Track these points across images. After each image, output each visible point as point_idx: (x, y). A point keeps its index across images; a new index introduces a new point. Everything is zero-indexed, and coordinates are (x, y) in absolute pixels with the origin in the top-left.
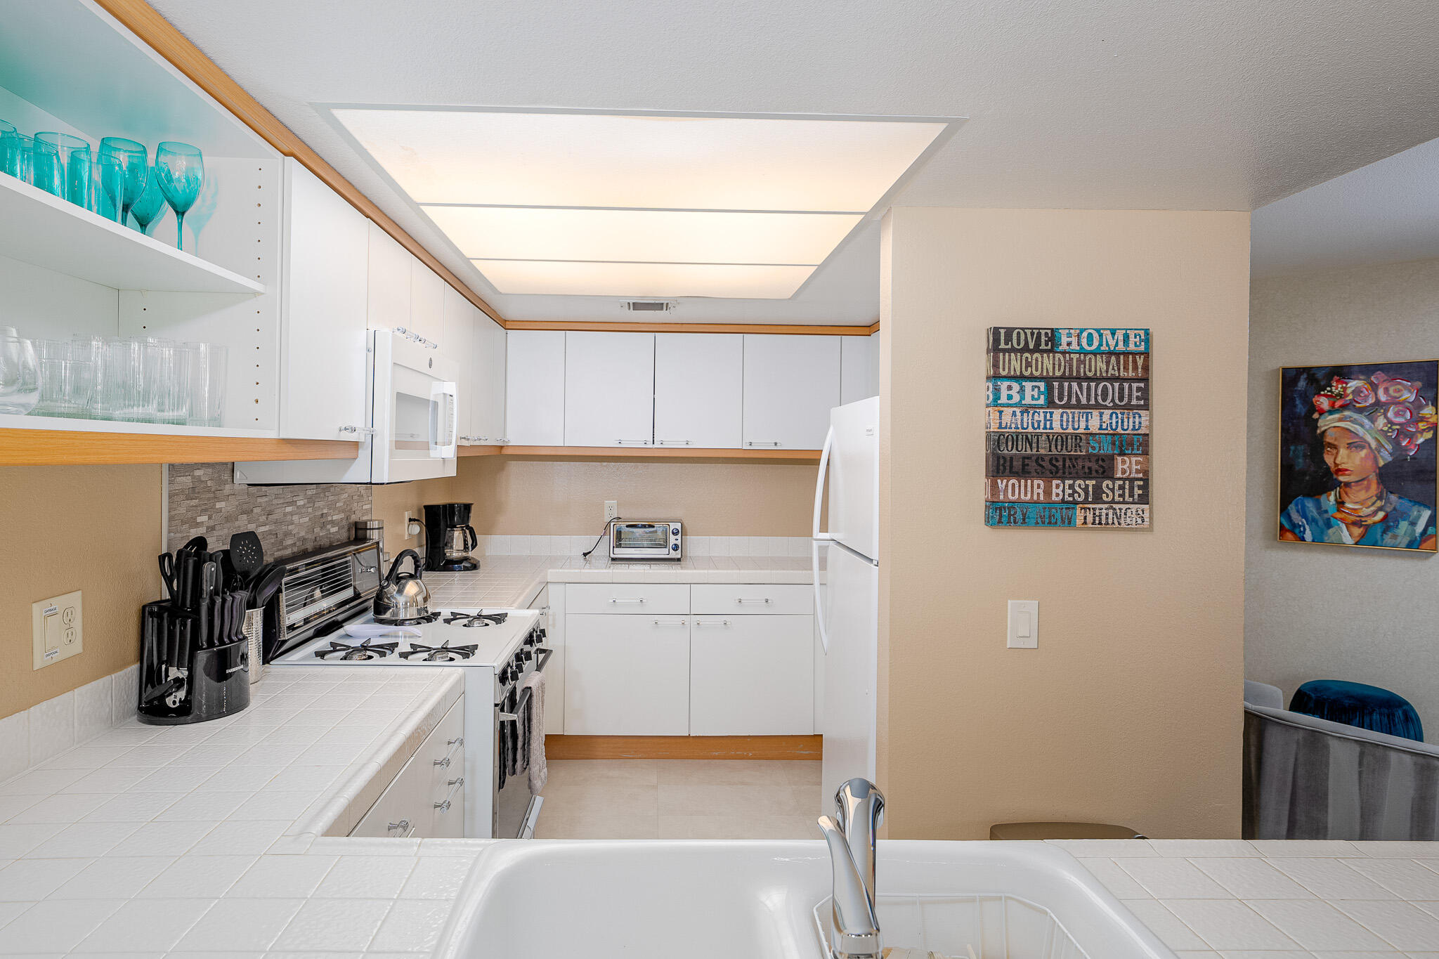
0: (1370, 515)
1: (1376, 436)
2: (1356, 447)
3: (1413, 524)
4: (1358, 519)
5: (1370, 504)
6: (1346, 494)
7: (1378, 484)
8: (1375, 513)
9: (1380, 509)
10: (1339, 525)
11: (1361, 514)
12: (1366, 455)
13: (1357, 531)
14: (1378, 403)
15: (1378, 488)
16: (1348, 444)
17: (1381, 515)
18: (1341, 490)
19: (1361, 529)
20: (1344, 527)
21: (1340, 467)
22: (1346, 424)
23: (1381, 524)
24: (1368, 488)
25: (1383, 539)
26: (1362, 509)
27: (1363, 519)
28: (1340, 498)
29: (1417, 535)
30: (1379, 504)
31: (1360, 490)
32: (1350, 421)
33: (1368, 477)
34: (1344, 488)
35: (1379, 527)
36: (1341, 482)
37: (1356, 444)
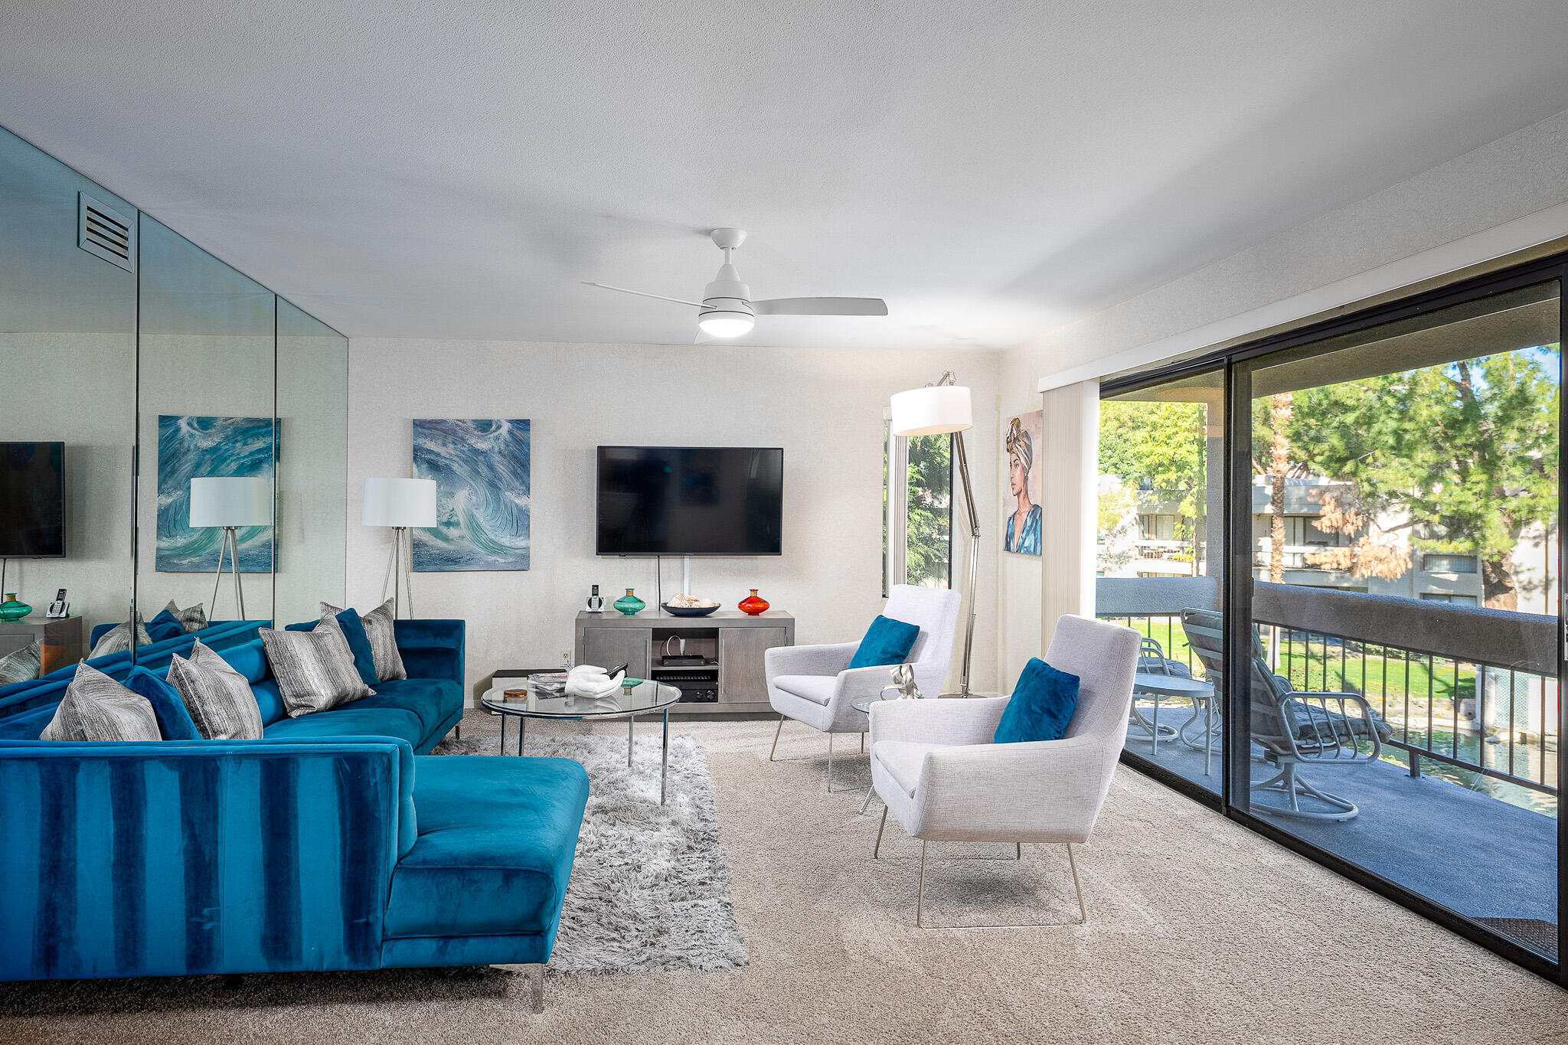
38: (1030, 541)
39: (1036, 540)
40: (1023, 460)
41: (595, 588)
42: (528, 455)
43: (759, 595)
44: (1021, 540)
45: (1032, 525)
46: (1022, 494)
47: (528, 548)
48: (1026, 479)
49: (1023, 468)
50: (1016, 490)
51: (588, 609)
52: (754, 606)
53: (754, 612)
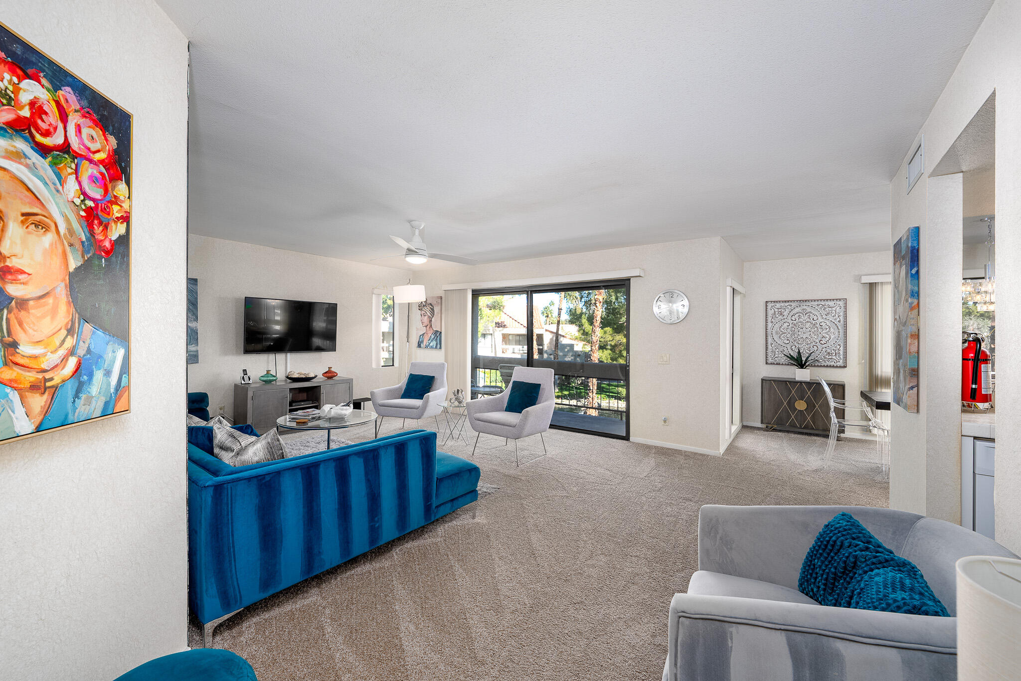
0: (56, 366)
1: (66, 211)
2: (37, 226)
3: (108, 373)
4: (40, 376)
5: (58, 343)
6: (21, 324)
7: (68, 303)
8: (65, 359)
9: (72, 352)
10: (7, 395)
11: (44, 366)
12: (51, 245)
13: (38, 402)
14: (65, 148)
15: (68, 311)
16: (23, 215)
17: (72, 362)
18: (12, 316)
19: (46, 396)
20: (14, 396)
21: (8, 263)
22: (18, 169)
23: (72, 380)
24: (54, 312)
25: (75, 409)
26: (45, 355)
27: (48, 376)
28: (9, 333)
29: (112, 390)
30: (70, 342)
31: (43, 317)
32: (27, 166)
33: (54, 289)
34: (15, 311)
35: (70, 386)
36: (11, 299)
37: (38, 218)
38: (433, 343)
39: (437, 344)
40: (428, 314)
41: (245, 371)
42: (196, 299)
43: (332, 369)
44: (428, 344)
45: (434, 338)
46: (428, 327)
47: (197, 351)
48: (431, 321)
49: (429, 317)
50: (425, 325)
51: (243, 382)
52: (330, 375)
53: (330, 378)
